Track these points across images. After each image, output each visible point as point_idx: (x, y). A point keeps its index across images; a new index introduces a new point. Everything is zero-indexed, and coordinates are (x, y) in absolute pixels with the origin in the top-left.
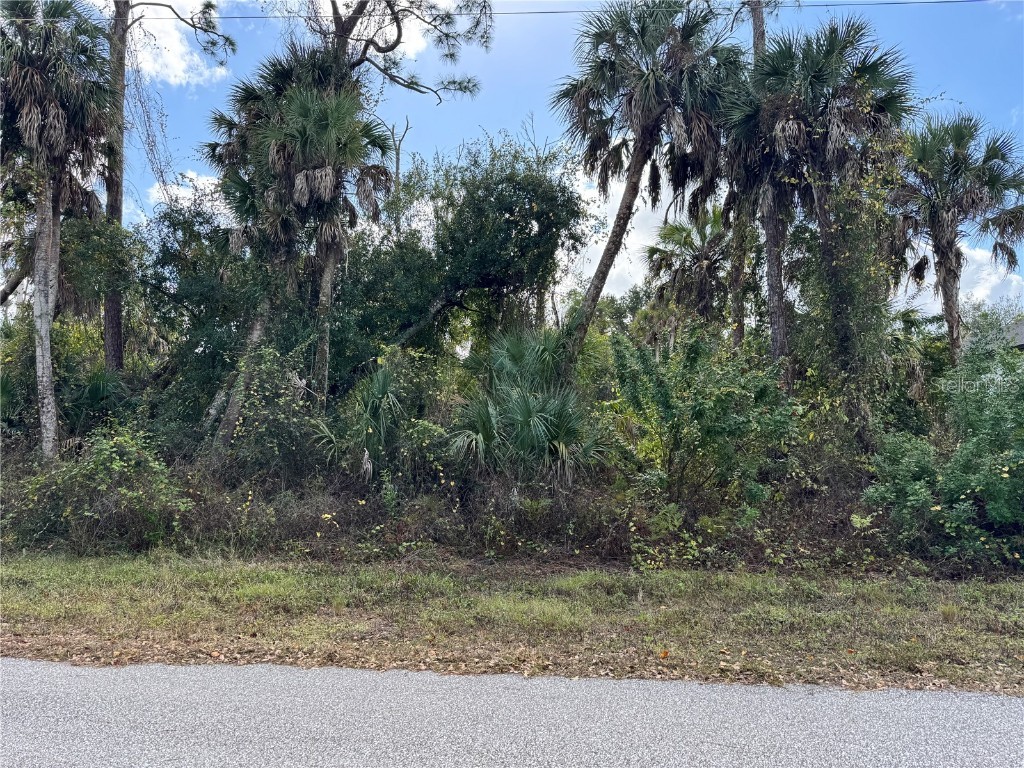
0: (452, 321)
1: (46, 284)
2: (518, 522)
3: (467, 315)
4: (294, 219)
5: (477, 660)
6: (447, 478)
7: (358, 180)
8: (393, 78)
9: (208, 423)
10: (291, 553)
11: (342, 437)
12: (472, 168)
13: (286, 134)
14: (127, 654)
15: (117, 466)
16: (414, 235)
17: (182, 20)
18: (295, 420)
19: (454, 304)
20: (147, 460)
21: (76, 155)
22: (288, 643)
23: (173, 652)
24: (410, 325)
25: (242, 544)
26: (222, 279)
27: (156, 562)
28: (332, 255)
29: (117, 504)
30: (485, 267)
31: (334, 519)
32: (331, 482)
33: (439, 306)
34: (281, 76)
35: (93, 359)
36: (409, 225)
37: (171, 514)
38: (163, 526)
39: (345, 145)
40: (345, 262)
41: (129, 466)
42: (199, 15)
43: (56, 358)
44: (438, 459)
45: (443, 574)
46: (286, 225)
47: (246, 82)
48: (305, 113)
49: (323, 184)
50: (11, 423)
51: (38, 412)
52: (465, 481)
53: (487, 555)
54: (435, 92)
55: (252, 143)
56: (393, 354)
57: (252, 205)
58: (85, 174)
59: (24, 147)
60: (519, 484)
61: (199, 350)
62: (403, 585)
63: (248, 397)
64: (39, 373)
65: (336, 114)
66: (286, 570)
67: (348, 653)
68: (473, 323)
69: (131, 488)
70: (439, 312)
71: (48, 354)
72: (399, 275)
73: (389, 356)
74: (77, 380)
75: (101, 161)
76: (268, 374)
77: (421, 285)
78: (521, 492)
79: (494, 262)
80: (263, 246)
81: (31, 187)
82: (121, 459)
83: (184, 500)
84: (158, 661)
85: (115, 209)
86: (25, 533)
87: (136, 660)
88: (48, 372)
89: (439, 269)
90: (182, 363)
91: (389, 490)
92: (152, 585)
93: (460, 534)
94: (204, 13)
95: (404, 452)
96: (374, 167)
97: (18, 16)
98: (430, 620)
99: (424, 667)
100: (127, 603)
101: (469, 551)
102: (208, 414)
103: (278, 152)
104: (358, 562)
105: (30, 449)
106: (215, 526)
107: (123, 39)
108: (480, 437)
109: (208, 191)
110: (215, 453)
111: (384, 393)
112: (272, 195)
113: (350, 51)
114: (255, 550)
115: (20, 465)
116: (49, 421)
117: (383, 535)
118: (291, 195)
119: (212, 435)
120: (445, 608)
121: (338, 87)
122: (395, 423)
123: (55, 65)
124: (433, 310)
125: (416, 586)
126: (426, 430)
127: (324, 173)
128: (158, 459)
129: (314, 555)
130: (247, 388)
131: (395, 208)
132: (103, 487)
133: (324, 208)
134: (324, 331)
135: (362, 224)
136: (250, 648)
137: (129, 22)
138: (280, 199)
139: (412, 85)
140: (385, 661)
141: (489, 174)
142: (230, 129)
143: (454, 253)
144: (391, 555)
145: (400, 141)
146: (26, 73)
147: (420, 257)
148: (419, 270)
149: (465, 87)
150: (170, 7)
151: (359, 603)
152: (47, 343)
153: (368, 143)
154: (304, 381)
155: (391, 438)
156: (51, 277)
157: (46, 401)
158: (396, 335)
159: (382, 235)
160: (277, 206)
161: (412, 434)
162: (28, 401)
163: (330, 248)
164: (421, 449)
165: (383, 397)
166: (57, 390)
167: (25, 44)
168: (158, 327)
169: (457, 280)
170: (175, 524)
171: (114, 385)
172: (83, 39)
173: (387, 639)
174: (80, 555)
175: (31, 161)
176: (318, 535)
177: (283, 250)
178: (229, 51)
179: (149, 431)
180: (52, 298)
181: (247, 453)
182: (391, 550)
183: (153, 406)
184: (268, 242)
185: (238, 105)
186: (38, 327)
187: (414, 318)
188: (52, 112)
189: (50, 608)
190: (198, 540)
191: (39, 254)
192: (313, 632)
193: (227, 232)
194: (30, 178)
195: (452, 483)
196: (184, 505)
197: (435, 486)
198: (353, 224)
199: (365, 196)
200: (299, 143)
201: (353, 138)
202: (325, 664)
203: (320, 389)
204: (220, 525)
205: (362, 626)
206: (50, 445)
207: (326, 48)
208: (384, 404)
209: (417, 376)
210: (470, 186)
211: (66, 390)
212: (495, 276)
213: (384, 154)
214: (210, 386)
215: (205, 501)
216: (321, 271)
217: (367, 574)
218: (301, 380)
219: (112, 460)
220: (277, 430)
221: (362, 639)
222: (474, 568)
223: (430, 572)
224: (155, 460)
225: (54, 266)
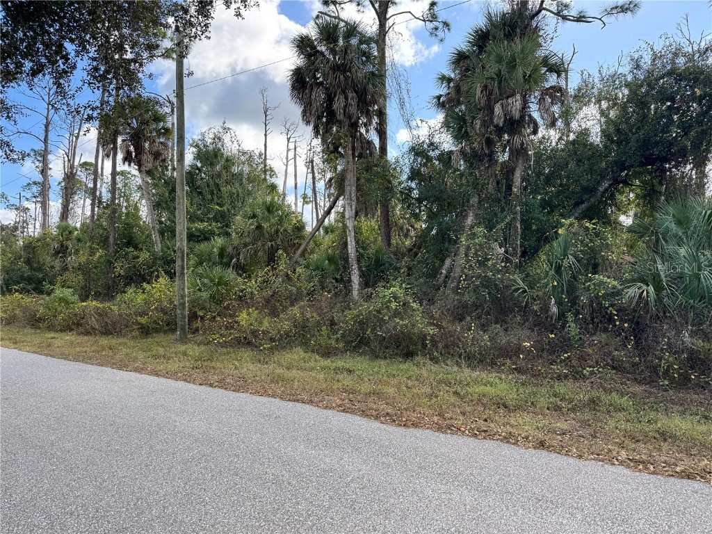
0: (618, 196)
1: (351, 200)
2: (690, 359)
3: (632, 191)
4: (494, 137)
5: (664, 465)
6: (621, 320)
7: (540, 100)
8: (565, 18)
9: (441, 280)
10: (503, 368)
11: (532, 288)
12: (635, 71)
13: (487, 78)
14: (410, 420)
15: (393, 305)
16: (585, 133)
17: (417, 18)
18: (499, 276)
19: (619, 183)
20: (409, 302)
21: (363, 120)
22: (509, 428)
23: (436, 424)
24: (582, 202)
25: (469, 358)
26: (446, 185)
27: (418, 365)
28: (521, 158)
29: (395, 328)
30: (648, 149)
31: (531, 346)
32: (527, 320)
33: (607, 185)
34: (482, 39)
35: (375, 242)
36: (580, 126)
37: (425, 335)
38: (420, 344)
39: (529, 76)
40: (530, 161)
41: (400, 305)
42: (427, 12)
43: (357, 242)
44: (612, 305)
45: (622, 395)
46: (489, 142)
47: (458, 48)
48: (499, 60)
49: (514, 108)
50: (337, 280)
51: (350, 273)
52: (638, 323)
53: (661, 383)
54: (600, 19)
55: (464, 88)
56: (571, 225)
57: (466, 132)
58: (367, 131)
59: (337, 121)
60: (690, 327)
61: (434, 232)
62: (589, 400)
63: (468, 261)
64: (350, 252)
65: (522, 56)
66: (500, 379)
67: (555, 443)
68: (637, 196)
69: (402, 319)
70: (606, 190)
71: (353, 240)
72: (572, 165)
73: (567, 226)
74: (368, 254)
75: (375, 120)
76: (479, 245)
77: (591, 170)
78: (693, 334)
79: (657, 144)
80: (473, 158)
81: (341, 144)
82: (395, 301)
83: (432, 328)
84: (428, 428)
85: (383, 149)
86: (348, 343)
87: (415, 425)
88: (354, 251)
89: (606, 156)
90: (424, 241)
91: (573, 329)
92: (417, 380)
93: (634, 365)
94: (430, 9)
95: (584, 299)
96: (552, 87)
97: (331, 43)
98: (617, 428)
99: (616, 463)
100: (405, 388)
101: (644, 379)
102: (441, 273)
103: (482, 91)
104: (551, 379)
105: (347, 295)
106: (452, 345)
107: (384, 40)
108: (651, 288)
109: (437, 128)
110: (448, 297)
111: (565, 255)
112: (478, 122)
113: (530, 7)
114: (478, 363)
115: (343, 304)
116: (356, 279)
117: (570, 361)
118: (492, 119)
119: (445, 287)
120: (628, 421)
121: (523, 34)
122: (574, 278)
123: (350, 67)
124: (601, 189)
125: (601, 401)
126: (602, 283)
127: (514, 100)
128: (415, 301)
129: (519, 370)
130: (467, 255)
131: (567, 115)
132: (386, 318)
133: (515, 124)
134: (516, 213)
135: (542, 132)
136: (485, 429)
137: (387, 29)
138: (485, 124)
139: (580, 19)
140: (584, 453)
141: (650, 73)
142: (449, 83)
143: (619, 143)
144: (578, 376)
145: (568, 64)
146: (336, 75)
147: (589, 149)
148: (589, 159)
149: (627, 9)
150: (410, 12)
151: (557, 408)
152: (353, 234)
153: (546, 71)
154: (503, 249)
155: (572, 289)
156: (353, 195)
157: (353, 267)
158: (571, 211)
159: (557, 137)
160: (483, 130)
161: (589, 286)
162: (344, 267)
163: (519, 152)
164: (597, 297)
165: (564, 258)
166: (359, 261)
167: (335, 58)
168: (408, 219)
169: (623, 163)
170: (427, 342)
171: (388, 256)
172: (364, 46)
173: (583, 437)
174: (377, 357)
175: (341, 128)
176: (521, 356)
177: (486, 159)
178: (446, 30)
179: (408, 284)
180: (354, 207)
181: (469, 298)
182: (577, 373)
183: (409, 269)
184: (476, 156)
185: (453, 66)
186: (348, 225)
187: (585, 197)
188: (350, 95)
189: (365, 387)
190: (441, 353)
191: (347, 183)
192: (525, 423)
193: (451, 153)
194: (340, 138)
195: (626, 325)
196: (432, 330)
197: (611, 326)
198: (535, 132)
199: (544, 110)
200: (496, 82)
201: (536, 70)
202: (538, 448)
203: (514, 255)
204: (455, 344)
205: (561, 425)
206: (357, 292)
207: (513, 9)
208: (565, 263)
209: (591, 241)
210: (633, 87)
211: (363, 261)
212: (658, 155)
213: (559, 76)
214: (441, 256)
215: (444, 328)
216: (513, 170)
217: (561, 388)
218: (500, 248)
219: (390, 301)
220: (487, 283)
221: (563, 434)
222: (650, 393)
223: (611, 392)
224: (413, 302)
225: (354, 188)
